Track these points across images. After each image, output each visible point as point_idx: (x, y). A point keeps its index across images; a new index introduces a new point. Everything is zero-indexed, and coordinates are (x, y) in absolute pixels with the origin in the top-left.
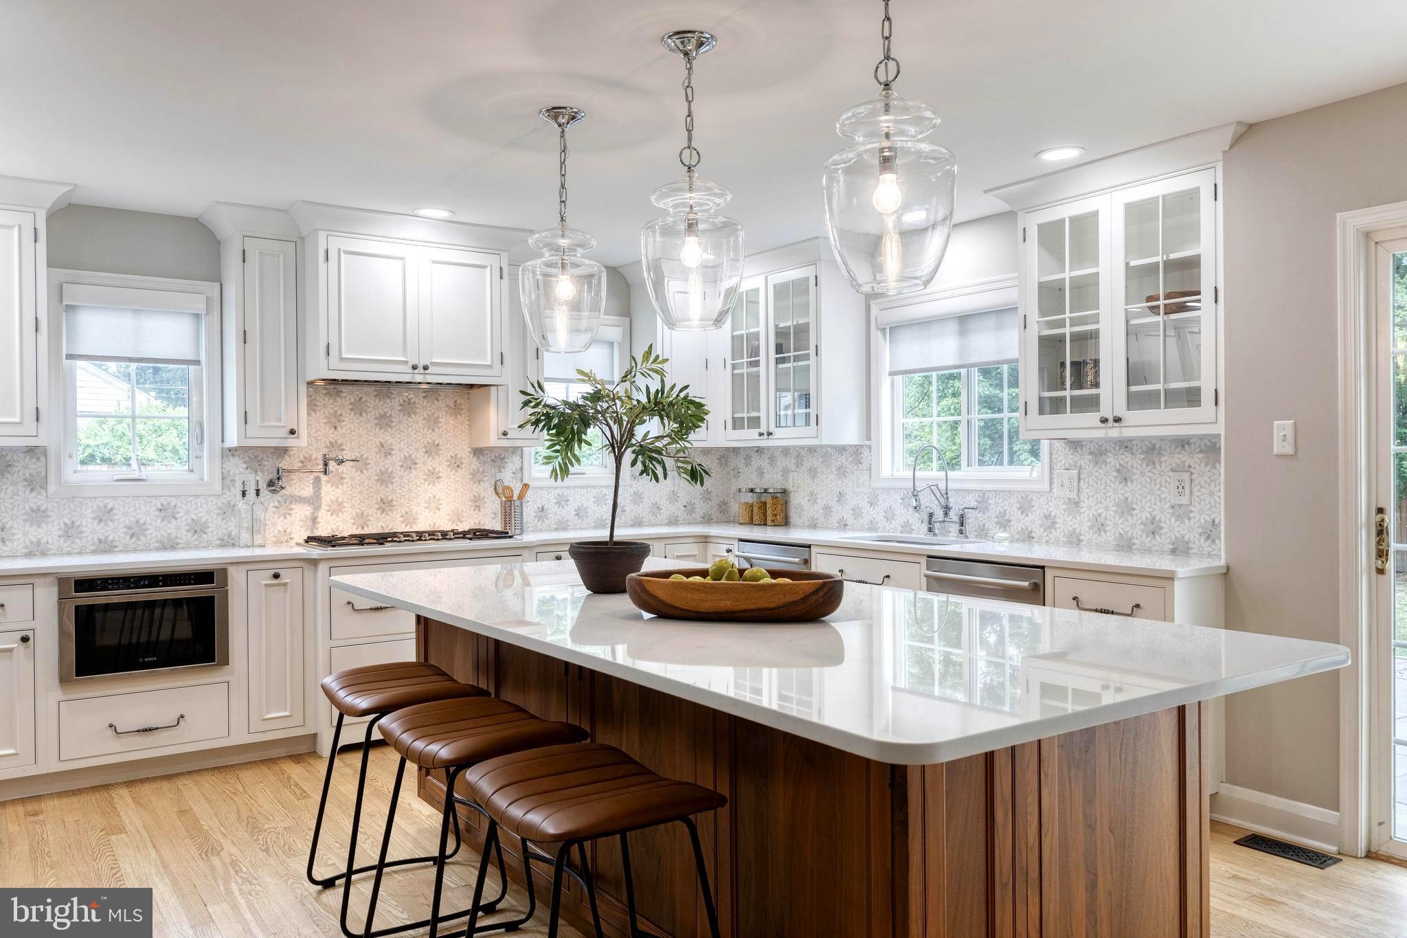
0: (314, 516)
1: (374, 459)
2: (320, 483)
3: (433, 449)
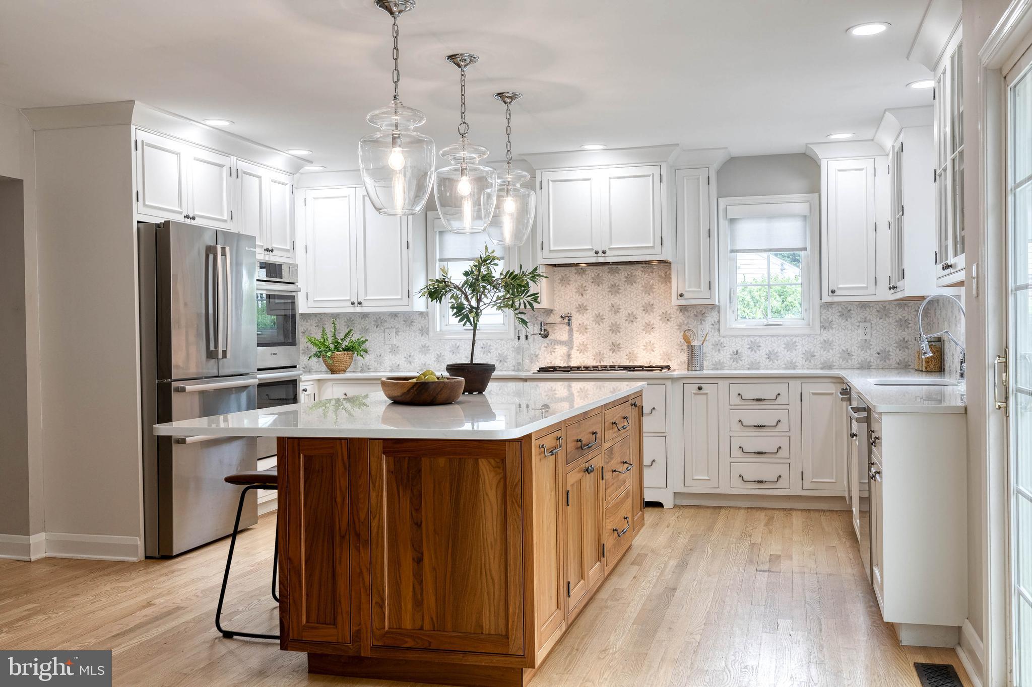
0: (569, 353)
1: (607, 315)
3: (649, 308)
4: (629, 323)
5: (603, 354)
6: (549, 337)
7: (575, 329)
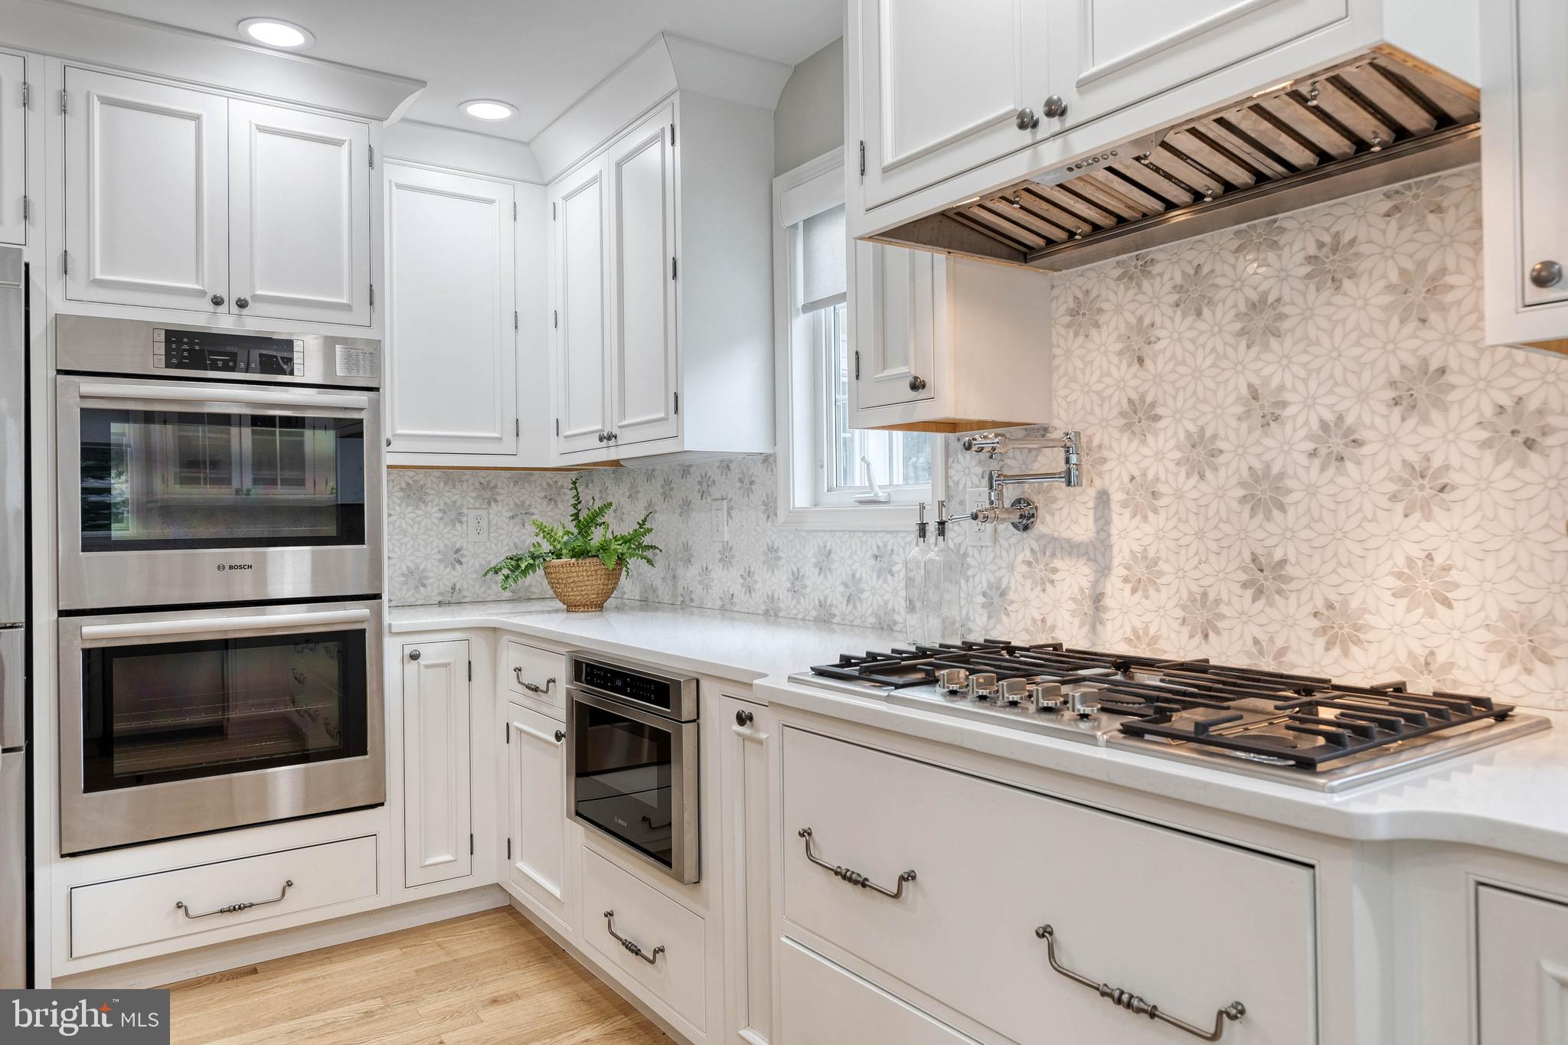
0: (1099, 591)
1: (1232, 435)
2: (1110, 509)
3: (1422, 390)
4: (1323, 469)
5: (1217, 602)
6: (1039, 528)
7: (1117, 497)
